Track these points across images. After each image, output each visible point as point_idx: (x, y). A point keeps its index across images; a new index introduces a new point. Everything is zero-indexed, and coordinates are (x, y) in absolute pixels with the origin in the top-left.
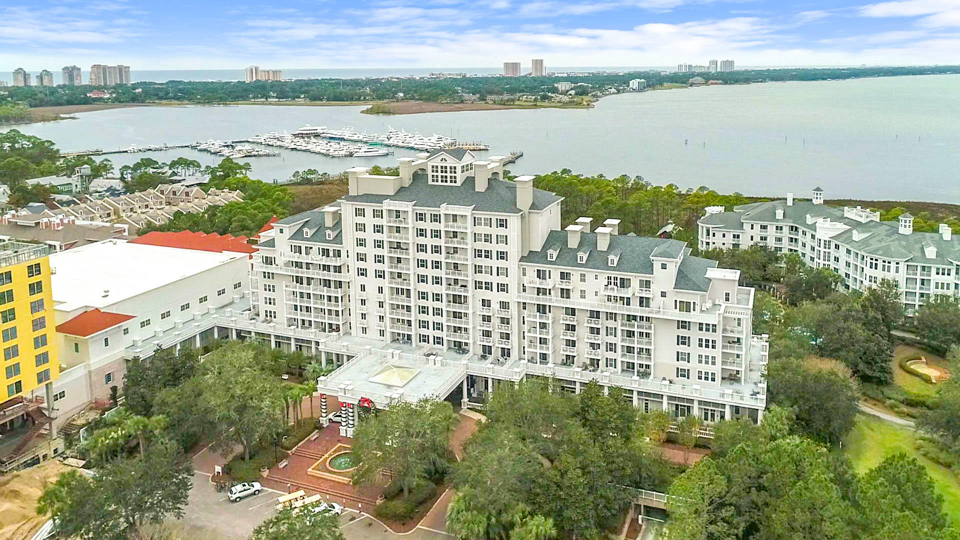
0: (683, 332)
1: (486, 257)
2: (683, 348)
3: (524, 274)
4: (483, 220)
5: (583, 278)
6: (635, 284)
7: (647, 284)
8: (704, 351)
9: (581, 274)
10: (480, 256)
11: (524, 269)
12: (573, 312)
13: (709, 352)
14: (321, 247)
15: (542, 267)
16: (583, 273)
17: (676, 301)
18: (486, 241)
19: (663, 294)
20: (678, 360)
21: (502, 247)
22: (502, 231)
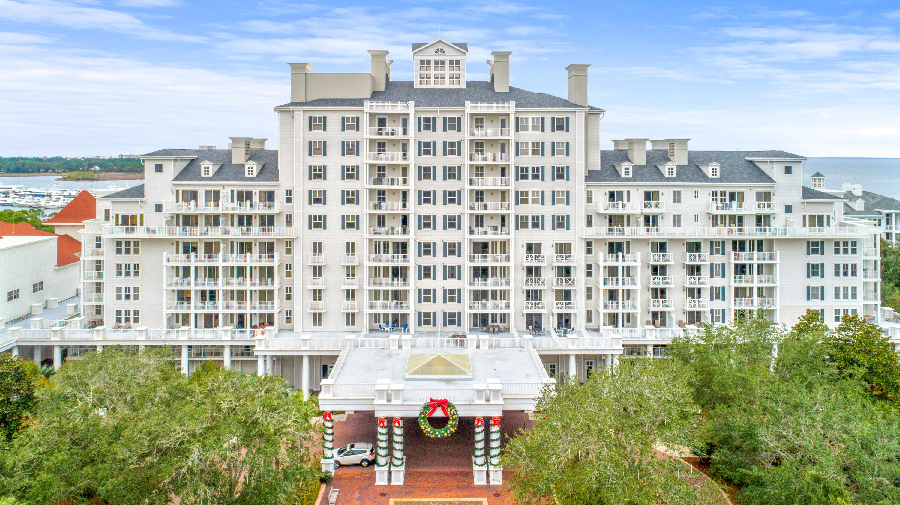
0: (815, 259)
1: (535, 177)
2: (815, 282)
3: (589, 200)
4: (530, 121)
5: (677, 198)
6: (750, 197)
7: (767, 196)
8: (843, 281)
9: (675, 193)
10: (525, 177)
11: (589, 193)
12: (661, 247)
13: (848, 281)
14: (236, 189)
15: (615, 186)
16: (677, 189)
17: (804, 216)
18: (534, 152)
19: (788, 209)
20: (808, 299)
21: (560, 160)
22: (560, 137)
